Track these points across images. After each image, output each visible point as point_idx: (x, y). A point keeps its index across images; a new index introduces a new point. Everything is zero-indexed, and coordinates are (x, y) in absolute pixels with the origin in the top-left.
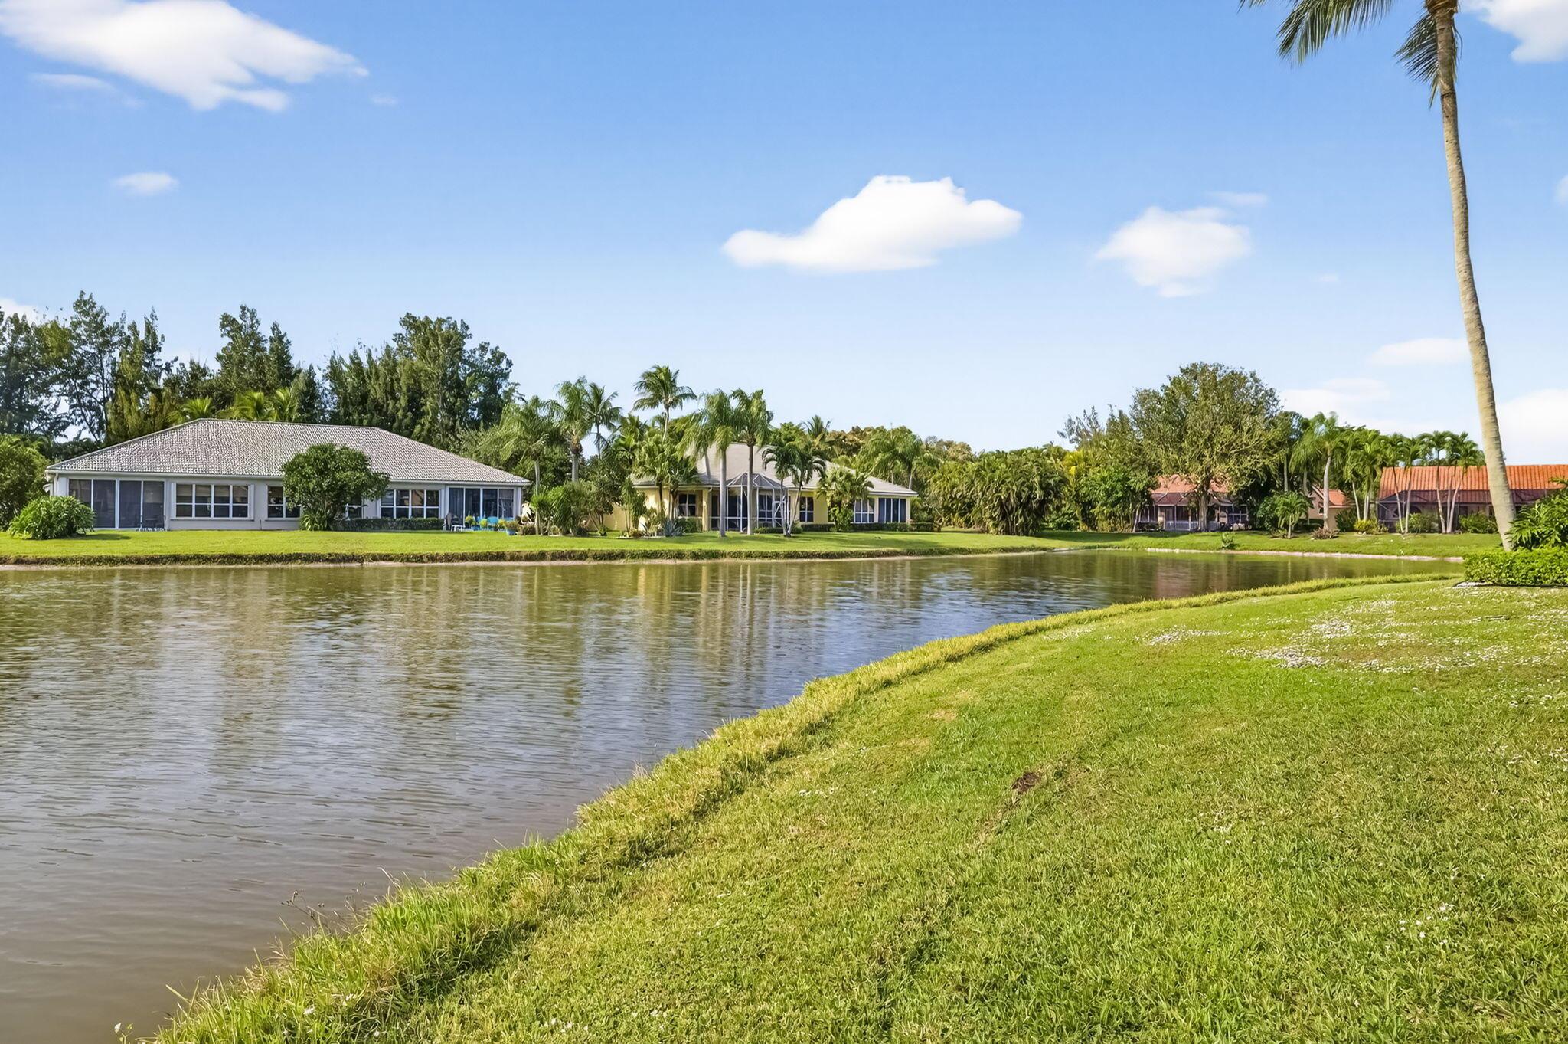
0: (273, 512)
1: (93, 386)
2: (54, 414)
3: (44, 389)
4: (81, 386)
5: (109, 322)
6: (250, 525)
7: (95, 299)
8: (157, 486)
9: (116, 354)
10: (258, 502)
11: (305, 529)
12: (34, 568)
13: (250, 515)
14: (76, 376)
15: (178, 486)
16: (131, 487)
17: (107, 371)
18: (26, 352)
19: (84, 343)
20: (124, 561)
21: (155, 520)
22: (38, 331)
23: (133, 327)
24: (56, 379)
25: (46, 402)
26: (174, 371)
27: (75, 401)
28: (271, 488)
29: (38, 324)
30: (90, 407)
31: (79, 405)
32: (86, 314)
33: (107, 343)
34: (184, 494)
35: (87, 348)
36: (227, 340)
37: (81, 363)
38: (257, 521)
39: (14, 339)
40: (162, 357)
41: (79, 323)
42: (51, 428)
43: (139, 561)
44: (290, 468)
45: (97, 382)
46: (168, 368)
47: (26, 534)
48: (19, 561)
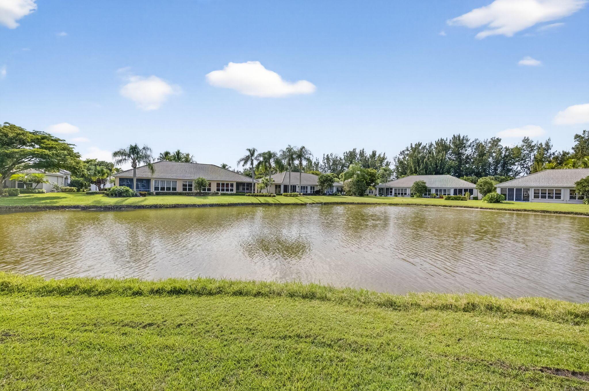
0: (572, 198)
1: (527, 162)
2: (516, 170)
3: (514, 164)
4: (524, 162)
5: (533, 144)
6: (562, 202)
7: (529, 138)
8: (527, 189)
9: (535, 152)
10: (565, 195)
11: (585, 204)
12: (485, 210)
13: (562, 198)
14: (522, 160)
15: (534, 190)
16: (519, 190)
17: (532, 157)
18: (509, 155)
19: (525, 151)
20: (509, 210)
21: (526, 199)
22: (512, 149)
23: (541, 144)
24: (517, 161)
25: (514, 168)
26: (556, 154)
27: (522, 166)
28: (571, 190)
29: (512, 148)
30: (526, 168)
31: (523, 167)
32: (526, 143)
33: (532, 150)
34: (537, 192)
35: (526, 152)
36: (577, 143)
37: (524, 156)
38: (565, 200)
39: (506, 153)
40: (551, 151)
41: (524, 145)
42: (515, 174)
43: (514, 210)
44: (578, 184)
45: (529, 161)
46: (554, 154)
47: (486, 202)
48: (481, 208)
